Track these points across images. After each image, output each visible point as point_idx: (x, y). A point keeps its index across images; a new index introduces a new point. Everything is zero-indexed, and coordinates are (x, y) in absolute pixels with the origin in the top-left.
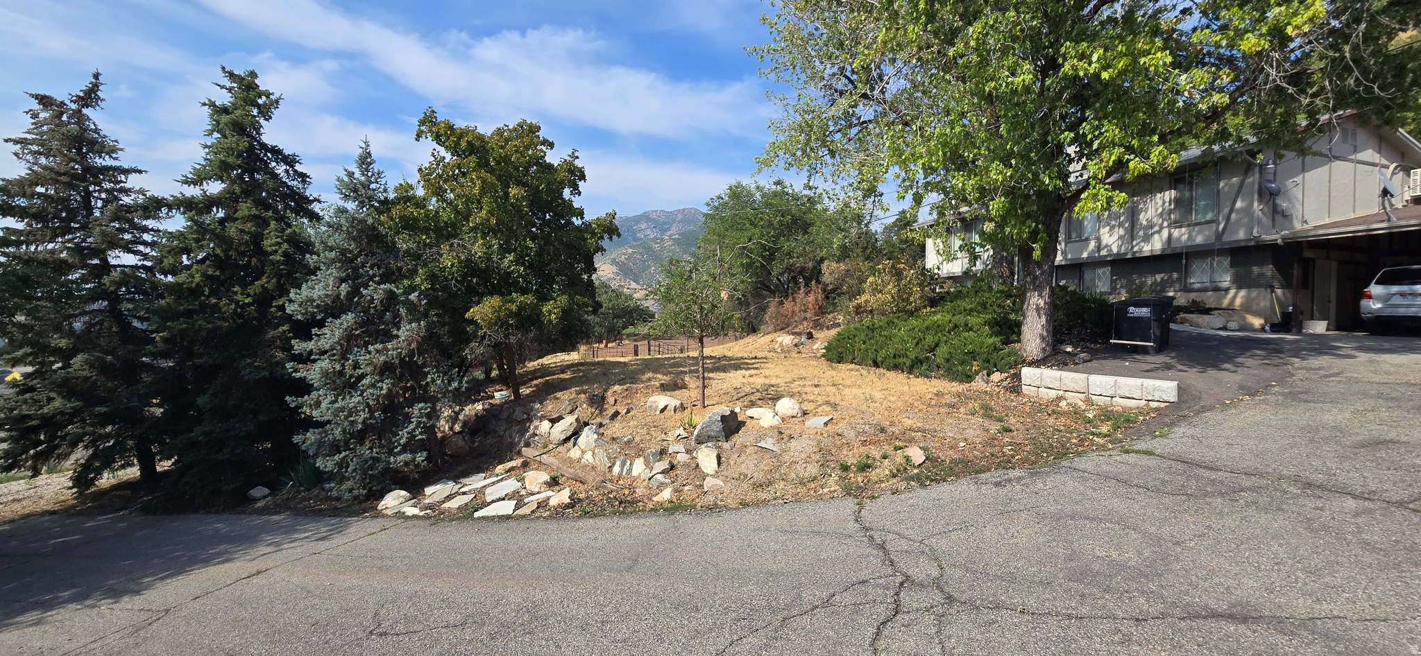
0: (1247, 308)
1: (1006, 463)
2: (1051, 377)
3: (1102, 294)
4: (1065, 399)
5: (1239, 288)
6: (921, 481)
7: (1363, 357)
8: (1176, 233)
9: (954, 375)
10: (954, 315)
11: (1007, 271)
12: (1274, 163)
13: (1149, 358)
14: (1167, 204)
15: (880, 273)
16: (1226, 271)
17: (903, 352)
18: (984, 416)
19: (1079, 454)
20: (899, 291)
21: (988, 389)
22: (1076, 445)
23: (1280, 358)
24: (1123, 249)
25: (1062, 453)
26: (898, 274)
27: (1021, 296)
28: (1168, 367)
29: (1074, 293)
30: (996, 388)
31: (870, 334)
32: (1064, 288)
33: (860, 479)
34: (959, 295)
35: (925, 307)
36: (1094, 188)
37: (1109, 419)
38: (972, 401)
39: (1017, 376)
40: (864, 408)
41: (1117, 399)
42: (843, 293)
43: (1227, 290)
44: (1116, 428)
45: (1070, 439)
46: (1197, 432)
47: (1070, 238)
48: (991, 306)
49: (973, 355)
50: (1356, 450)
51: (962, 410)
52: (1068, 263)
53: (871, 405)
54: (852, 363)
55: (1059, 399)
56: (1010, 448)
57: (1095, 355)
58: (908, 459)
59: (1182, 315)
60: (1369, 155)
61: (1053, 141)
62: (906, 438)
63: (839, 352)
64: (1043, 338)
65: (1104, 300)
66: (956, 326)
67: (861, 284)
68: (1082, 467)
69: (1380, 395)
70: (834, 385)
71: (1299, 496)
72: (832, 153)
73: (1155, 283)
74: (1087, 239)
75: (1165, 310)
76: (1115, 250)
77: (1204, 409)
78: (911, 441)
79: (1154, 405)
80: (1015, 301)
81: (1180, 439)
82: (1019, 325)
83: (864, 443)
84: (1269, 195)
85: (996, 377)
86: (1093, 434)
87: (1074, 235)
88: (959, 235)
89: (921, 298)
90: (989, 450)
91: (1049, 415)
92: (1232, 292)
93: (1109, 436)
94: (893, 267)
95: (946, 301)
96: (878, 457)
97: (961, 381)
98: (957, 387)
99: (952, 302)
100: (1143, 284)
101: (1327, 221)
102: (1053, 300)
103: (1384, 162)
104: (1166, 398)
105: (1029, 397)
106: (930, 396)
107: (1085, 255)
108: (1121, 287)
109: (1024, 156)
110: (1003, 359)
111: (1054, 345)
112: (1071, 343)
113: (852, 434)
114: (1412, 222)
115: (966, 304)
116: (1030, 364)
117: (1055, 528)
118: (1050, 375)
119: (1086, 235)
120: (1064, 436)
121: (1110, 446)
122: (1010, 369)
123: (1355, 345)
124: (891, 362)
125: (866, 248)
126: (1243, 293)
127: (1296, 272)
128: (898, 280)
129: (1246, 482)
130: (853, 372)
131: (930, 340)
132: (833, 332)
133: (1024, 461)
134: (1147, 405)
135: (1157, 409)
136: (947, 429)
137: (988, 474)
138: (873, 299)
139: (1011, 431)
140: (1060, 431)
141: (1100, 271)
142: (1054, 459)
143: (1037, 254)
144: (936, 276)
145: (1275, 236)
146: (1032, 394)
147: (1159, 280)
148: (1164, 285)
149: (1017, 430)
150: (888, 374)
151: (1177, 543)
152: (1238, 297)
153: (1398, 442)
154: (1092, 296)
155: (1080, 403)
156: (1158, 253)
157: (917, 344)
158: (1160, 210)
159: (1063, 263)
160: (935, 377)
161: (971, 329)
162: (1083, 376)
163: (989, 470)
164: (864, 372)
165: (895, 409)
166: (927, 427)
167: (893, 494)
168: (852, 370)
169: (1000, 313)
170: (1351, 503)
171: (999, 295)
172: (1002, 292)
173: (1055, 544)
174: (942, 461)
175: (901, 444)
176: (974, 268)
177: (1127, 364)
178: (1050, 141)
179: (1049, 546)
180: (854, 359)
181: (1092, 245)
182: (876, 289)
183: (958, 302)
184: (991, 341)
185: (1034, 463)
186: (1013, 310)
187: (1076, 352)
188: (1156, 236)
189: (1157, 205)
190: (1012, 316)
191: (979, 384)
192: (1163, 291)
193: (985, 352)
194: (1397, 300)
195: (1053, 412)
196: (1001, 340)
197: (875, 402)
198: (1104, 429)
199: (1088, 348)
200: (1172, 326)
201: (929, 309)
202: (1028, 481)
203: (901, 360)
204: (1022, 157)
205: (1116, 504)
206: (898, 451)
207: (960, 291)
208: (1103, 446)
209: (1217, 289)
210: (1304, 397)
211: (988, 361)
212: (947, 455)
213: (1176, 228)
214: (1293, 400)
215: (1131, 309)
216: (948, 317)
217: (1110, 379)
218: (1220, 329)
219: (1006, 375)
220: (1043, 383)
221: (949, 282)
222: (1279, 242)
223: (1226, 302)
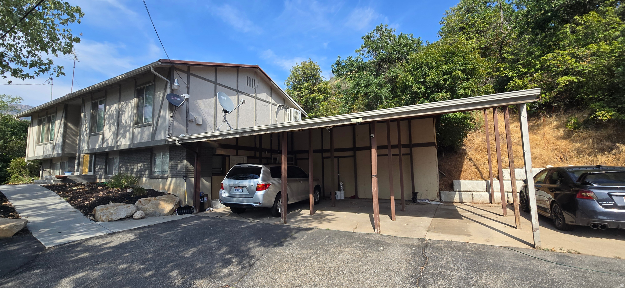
0: (176, 193)
5: (172, 177)
8: (136, 132)
14: (133, 109)
16: (167, 164)
24: (113, 142)
43: (167, 178)
52: (89, 152)
60: (265, 97)
76: (110, 144)
92: (169, 179)
103: (274, 102)
107: (97, 147)
126: (174, 179)
141: (115, 159)
145: (175, 139)
152: (171, 184)
156: (127, 147)
159: (87, 152)
181: (100, 138)
188: (128, 133)
209: (163, 178)
213: (136, 128)
222: (177, 142)
223: (166, 187)
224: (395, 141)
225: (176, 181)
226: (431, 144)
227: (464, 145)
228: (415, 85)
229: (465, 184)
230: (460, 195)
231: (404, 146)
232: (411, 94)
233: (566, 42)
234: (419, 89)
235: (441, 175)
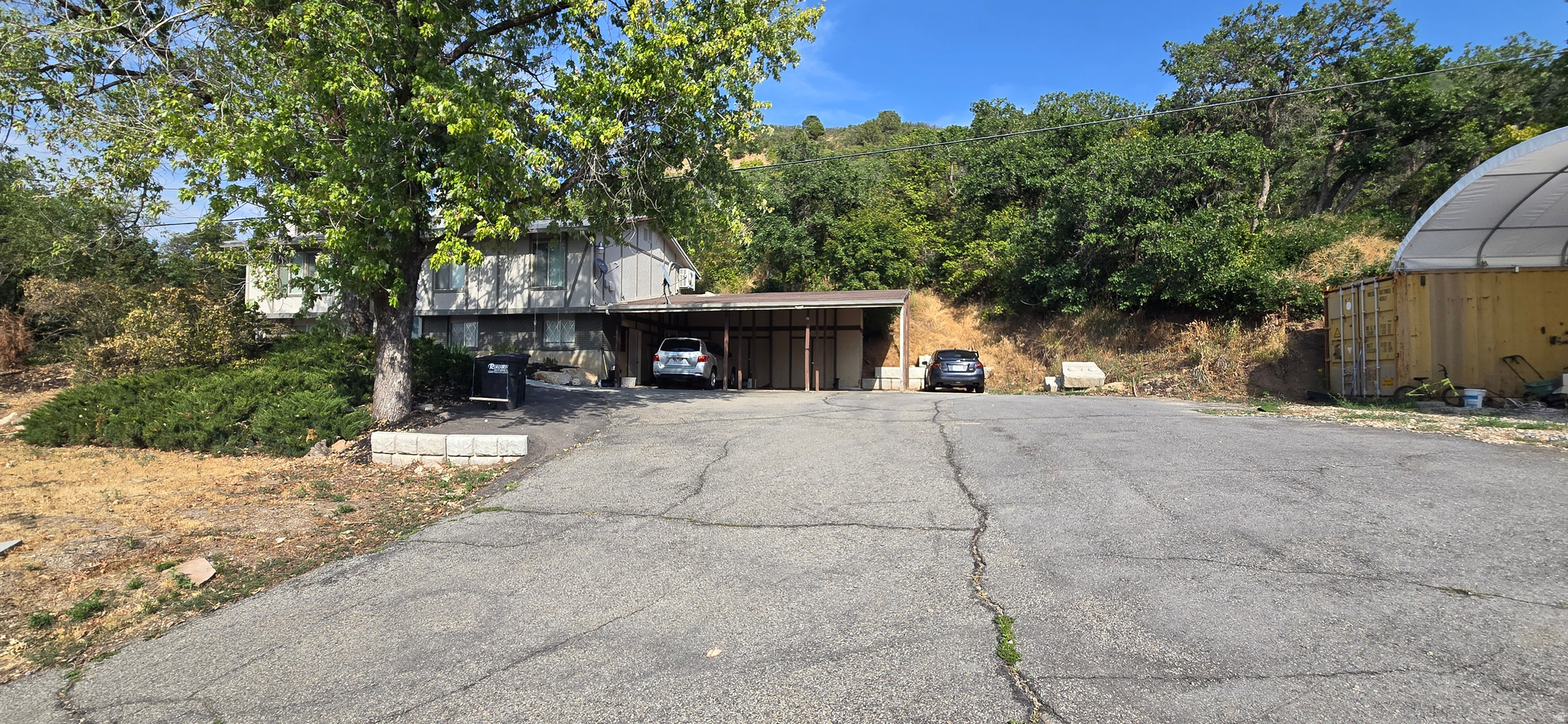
0: (587, 367)
1: (345, 551)
2: (406, 441)
3: (466, 350)
4: (422, 464)
5: (581, 349)
6: (204, 607)
7: (652, 405)
8: (535, 295)
9: (278, 448)
10: (283, 369)
11: (361, 318)
12: (604, 246)
13: (507, 414)
14: (527, 267)
15: (156, 305)
16: (571, 334)
17: (193, 422)
18: (317, 497)
19: (430, 523)
20: (192, 333)
21: (327, 462)
22: (428, 514)
23: (604, 409)
24: (489, 304)
25: (413, 524)
26: (193, 310)
27: (377, 348)
28: (522, 421)
29: (440, 346)
30: (338, 460)
31: (130, 397)
32: (430, 341)
33: (77, 634)
34: (294, 344)
35: (238, 358)
36: (450, 240)
37: (465, 480)
38: (303, 480)
39: (367, 443)
40: (102, 514)
41: (475, 459)
42: (75, 332)
43: (573, 350)
44: (471, 489)
45: (422, 508)
46: (539, 481)
47: (437, 287)
48: (338, 358)
49: (309, 422)
50: (641, 479)
51: (285, 494)
52: (436, 314)
53: (117, 508)
54: (88, 443)
55: (415, 464)
56: (348, 532)
57: (457, 413)
58: (182, 579)
59: (539, 372)
60: (658, 252)
61: (408, 177)
62: (185, 546)
63: (58, 429)
64: (400, 397)
65: (468, 356)
66: (285, 384)
67: (116, 318)
68: (431, 537)
69: (657, 434)
70: (36, 484)
71: (604, 524)
72: (53, 103)
73: (518, 342)
74: (455, 291)
75: (521, 366)
76: (482, 306)
77: (548, 459)
78: (191, 551)
79: (507, 460)
80: (370, 354)
81: (526, 493)
82: (371, 381)
83: (93, 572)
84: (600, 271)
85: (340, 446)
86: (447, 498)
87: (442, 286)
88: (289, 265)
89: (231, 345)
90: (320, 540)
91: (402, 484)
92: (577, 352)
93: (463, 497)
94: (181, 297)
95: (273, 351)
96: (121, 589)
97: (290, 456)
98: (283, 464)
99: (282, 352)
100: (508, 341)
101: (636, 299)
102: (412, 355)
103: (667, 260)
104: (518, 453)
105: (380, 466)
106: (236, 480)
107: (454, 308)
108: (488, 343)
109: (375, 186)
110: (349, 423)
111: (414, 405)
112: (433, 402)
113: (68, 561)
114: (679, 306)
115: (304, 355)
116: (383, 429)
117: (392, 616)
118: (405, 438)
119: (454, 287)
120: (417, 506)
121: (463, 508)
122: (358, 435)
123: (648, 396)
124: (172, 437)
125: (133, 264)
126: (583, 353)
127: (618, 338)
128: (191, 318)
129: (571, 520)
130: (87, 460)
131: (241, 402)
132: (49, 395)
133: (365, 545)
134: (502, 461)
135: (510, 464)
136: (257, 523)
137: (316, 571)
138: (137, 344)
139: (352, 510)
140: (413, 501)
141: (468, 326)
142: (402, 534)
143: (393, 301)
144: (260, 317)
145: (604, 308)
146: (384, 463)
147: (521, 338)
148: (525, 344)
149: (360, 508)
150: (163, 456)
151: (512, 594)
152: (579, 357)
153: (663, 469)
154: (457, 351)
155: (438, 467)
156: (520, 312)
157: (219, 409)
158: (522, 272)
159: (431, 314)
160: (248, 454)
161: (308, 388)
162: (440, 437)
163: (317, 565)
164: (112, 458)
165: (167, 508)
166: (224, 526)
167: (148, 639)
168: (84, 456)
169: (350, 368)
170: (634, 522)
171: (349, 346)
172: (353, 342)
173: (389, 635)
174: (246, 569)
175: (171, 559)
176: (310, 310)
177: (486, 421)
178: (405, 176)
179: (382, 640)
180: (93, 437)
181: (461, 297)
182: (147, 328)
183: (292, 353)
184: (333, 402)
185: (378, 544)
186: (367, 364)
187: (437, 411)
188: (519, 295)
189: (520, 266)
190: (365, 372)
191: (315, 456)
192: (525, 348)
193: (324, 417)
194: (672, 363)
195: (407, 480)
196: (349, 400)
197: (127, 502)
198: (459, 492)
199: (451, 406)
200: (528, 382)
201: (244, 360)
202: (367, 567)
203: (189, 434)
204: (371, 185)
205: (463, 570)
206: (165, 572)
207: (296, 339)
208: (457, 509)
209: (566, 349)
210: (616, 439)
211: (329, 427)
212: (253, 560)
213: (534, 290)
214: (609, 443)
215: (492, 366)
216: (275, 371)
217: (467, 438)
218: (567, 385)
219: (353, 442)
220: (398, 449)
221: (279, 326)
222: (607, 312)
223: (572, 361)
224: (821, 323)
225: (587, 353)
226: (857, 328)
227: (892, 331)
228: (844, 257)
229: (886, 371)
230: (880, 382)
231: (829, 328)
232: (841, 267)
233: (987, 233)
234: (849, 262)
235: (865, 363)
